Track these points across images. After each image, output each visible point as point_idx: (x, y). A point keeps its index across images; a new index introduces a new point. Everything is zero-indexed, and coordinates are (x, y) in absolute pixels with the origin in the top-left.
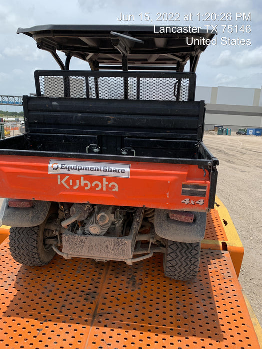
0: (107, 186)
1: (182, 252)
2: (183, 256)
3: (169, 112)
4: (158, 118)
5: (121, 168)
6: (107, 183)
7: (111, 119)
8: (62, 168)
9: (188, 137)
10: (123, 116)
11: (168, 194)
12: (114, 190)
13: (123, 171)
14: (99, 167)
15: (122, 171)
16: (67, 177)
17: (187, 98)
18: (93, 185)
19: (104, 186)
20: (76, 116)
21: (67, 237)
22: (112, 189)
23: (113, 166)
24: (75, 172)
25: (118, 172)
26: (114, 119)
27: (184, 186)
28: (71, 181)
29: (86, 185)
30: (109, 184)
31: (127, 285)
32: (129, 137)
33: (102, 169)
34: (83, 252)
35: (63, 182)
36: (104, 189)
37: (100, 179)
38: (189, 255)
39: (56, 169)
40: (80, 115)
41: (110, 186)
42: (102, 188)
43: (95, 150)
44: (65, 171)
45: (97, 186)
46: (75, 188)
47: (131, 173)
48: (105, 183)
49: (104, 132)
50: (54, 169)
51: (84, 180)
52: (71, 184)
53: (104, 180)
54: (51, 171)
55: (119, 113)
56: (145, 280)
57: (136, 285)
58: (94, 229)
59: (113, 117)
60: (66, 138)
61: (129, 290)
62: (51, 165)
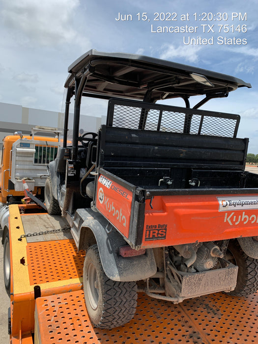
3: (227, 147)
4: (219, 151)
7: (183, 152)
8: (230, 205)
9: (237, 168)
10: (193, 150)
16: (233, 213)
18: (250, 219)
20: (154, 149)
21: (188, 279)
24: (239, 208)
26: (186, 153)
28: (235, 217)
29: (245, 219)
31: (210, 315)
32: (194, 169)
35: (228, 219)
39: (225, 206)
40: (156, 148)
42: (256, 221)
43: (169, 183)
44: (232, 208)
45: (253, 218)
46: (236, 224)
49: (176, 165)
50: (223, 206)
51: (245, 215)
52: (234, 220)
54: (221, 209)
55: (189, 147)
56: (218, 305)
57: (216, 312)
58: (209, 264)
59: (185, 151)
60: (141, 172)
61: (216, 319)
62: (220, 203)
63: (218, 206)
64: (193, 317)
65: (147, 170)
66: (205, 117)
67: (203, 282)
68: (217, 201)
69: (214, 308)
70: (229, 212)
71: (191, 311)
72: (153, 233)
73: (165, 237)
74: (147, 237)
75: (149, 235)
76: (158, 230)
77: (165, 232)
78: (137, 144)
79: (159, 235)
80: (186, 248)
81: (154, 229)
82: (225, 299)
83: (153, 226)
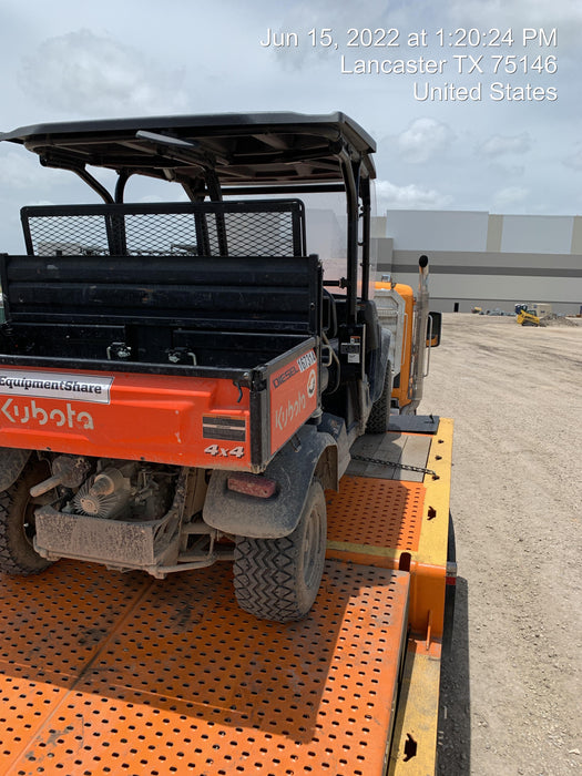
0: (74, 417)
1: (259, 558)
2: (260, 568)
4: (234, 290)
5: (95, 385)
6: (73, 413)
7: (148, 293)
9: (292, 328)
10: (169, 289)
11: (177, 435)
12: (86, 427)
13: (98, 391)
14: (59, 382)
15: (96, 390)
16: (10, 401)
17: (291, 250)
18: (52, 417)
19: (70, 418)
20: (88, 290)
21: (42, 517)
22: (82, 424)
23: (83, 382)
24: (21, 391)
25: (91, 391)
27: (207, 420)
28: (16, 408)
29: (40, 416)
30: (77, 413)
31: (168, 622)
32: (183, 328)
33: (64, 386)
34: (71, 546)
35: (4, 410)
36: (71, 425)
37: (60, 404)
38: (271, 564)
40: (94, 287)
41: (79, 418)
42: (67, 422)
43: (122, 354)
44: (5, 390)
45: (58, 417)
46: (23, 421)
47: (113, 394)
48: (71, 413)
51: (37, 407)
52: (17, 413)
53: (69, 406)
55: (163, 283)
56: (209, 615)
57: (187, 623)
58: (87, 504)
59: (152, 291)
60: (71, 331)
61: (169, 632)
65: (81, 328)
70: (2, 398)
78: (58, 281)
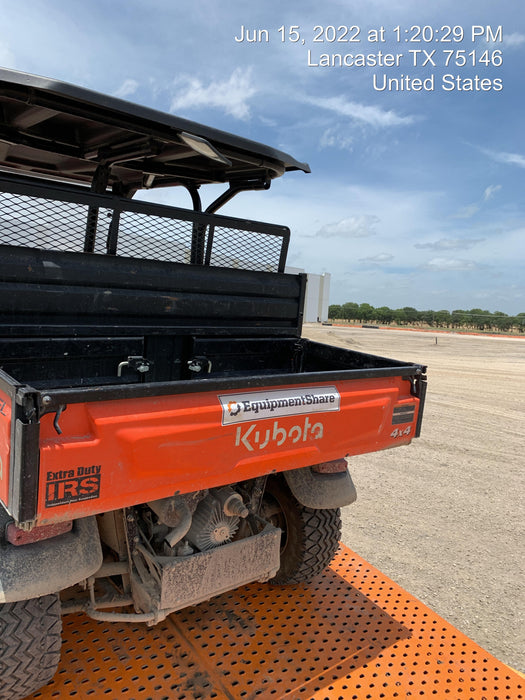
0: (309, 431)
3: (263, 291)
4: (248, 300)
5: (329, 395)
7: (172, 302)
8: (246, 410)
9: (287, 332)
10: (193, 297)
12: (317, 437)
13: (332, 400)
14: (301, 398)
15: (330, 399)
16: (253, 426)
17: (277, 267)
18: (290, 434)
19: (306, 431)
20: (101, 296)
21: (173, 570)
22: (314, 435)
23: (320, 393)
24: (265, 414)
25: (327, 401)
26: (177, 302)
27: (396, 410)
28: (258, 433)
29: (280, 436)
30: (312, 426)
33: (305, 401)
34: (201, 590)
35: (244, 439)
36: (305, 439)
39: (236, 414)
40: (108, 292)
41: (313, 431)
42: (302, 437)
43: (143, 368)
44: (251, 416)
45: (295, 433)
46: (262, 446)
47: (343, 401)
48: (307, 425)
49: (156, 330)
50: (232, 414)
51: (278, 427)
52: (257, 440)
53: (307, 420)
54: (228, 421)
55: (185, 291)
56: (251, 608)
57: (247, 623)
58: (221, 532)
59: (176, 299)
60: (71, 346)
61: (246, 638)
62: (225, 407)
63: (219, 415)
64: (197, 644)
65: (87, 342)
66: (216, 228)
67: (208, 572)
68: (219, 403)
69: (245, 616)
70: (245, 426)
71: (197, 631)
72: (66, 487)
73: (97, 493)
74: (51, 498)
75: (56, 494)
76: (80, 481)
77: (98, 483)
78: (59, 283)
79: (83, 491)
80: (171, 506)
81: (67, 478)
82: (268, 593)
83: (65, 472)
